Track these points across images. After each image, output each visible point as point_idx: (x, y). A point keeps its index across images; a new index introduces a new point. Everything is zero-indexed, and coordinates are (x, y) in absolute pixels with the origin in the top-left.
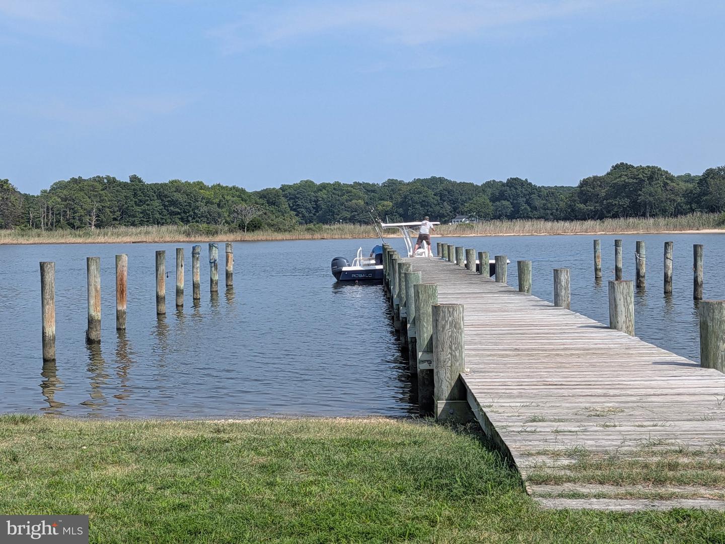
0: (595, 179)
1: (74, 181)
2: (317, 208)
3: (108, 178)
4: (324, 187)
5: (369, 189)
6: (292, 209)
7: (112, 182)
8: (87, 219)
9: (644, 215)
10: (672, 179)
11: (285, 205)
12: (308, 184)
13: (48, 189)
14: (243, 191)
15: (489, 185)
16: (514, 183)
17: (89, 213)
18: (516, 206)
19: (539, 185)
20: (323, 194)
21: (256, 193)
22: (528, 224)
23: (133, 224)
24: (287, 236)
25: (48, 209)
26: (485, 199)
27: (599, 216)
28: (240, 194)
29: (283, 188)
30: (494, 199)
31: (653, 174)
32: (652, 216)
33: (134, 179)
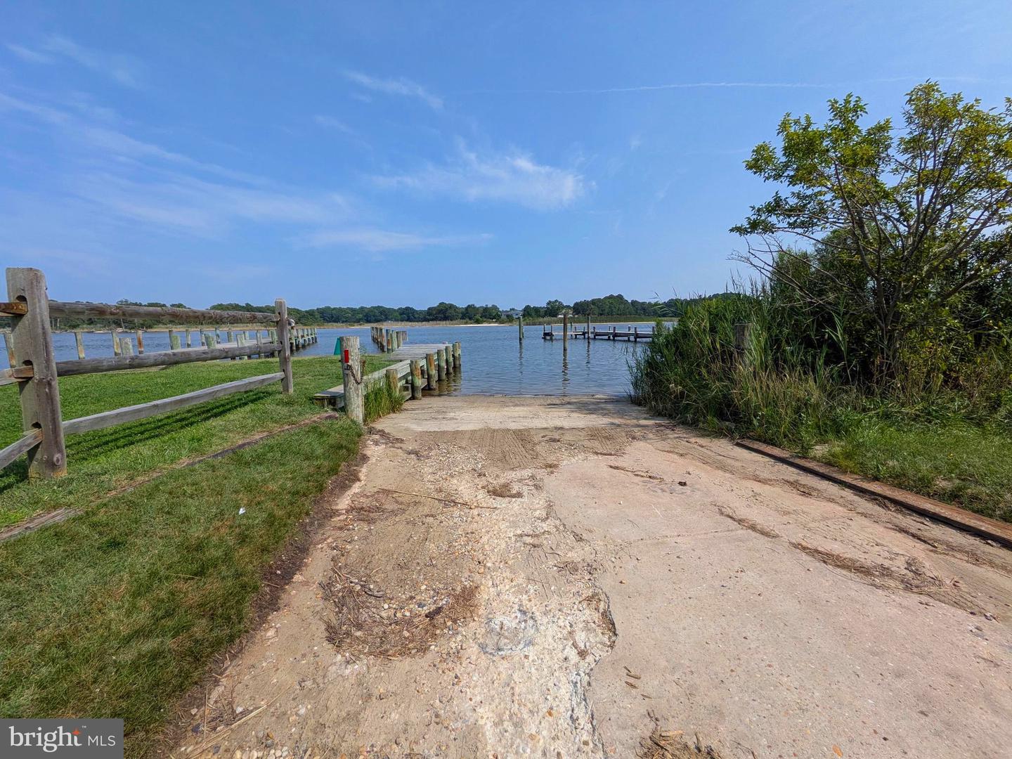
10: (457, 308)
16: (407, 308)
26: (397, 314)
30: (401, 314)
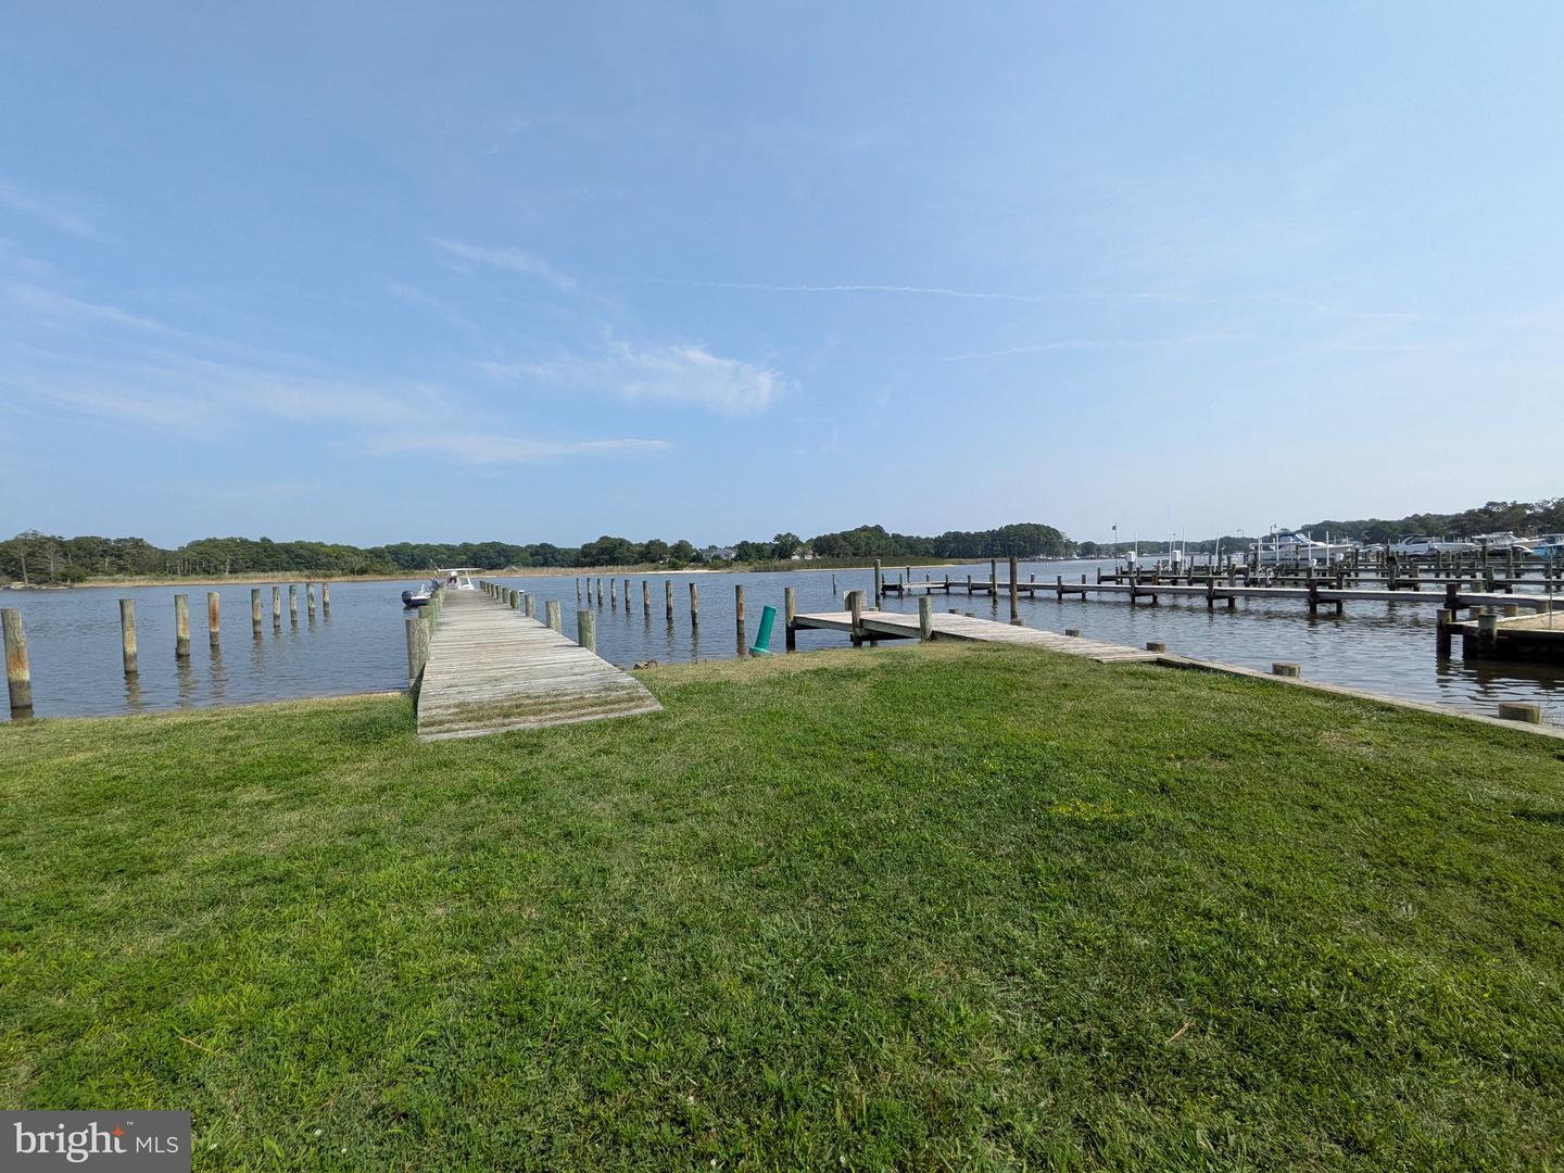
0: (591, 544)
1: (209, 540)
2: (413, 560)
3: (240, 539)
4: (417, 546)
5: (449, 548)
6: (394, 560)
7: (244, 542)
8: (222, 567)
9: (617, 565)
10: (631, 545)
11: (389, 557)
12: (406, 545)
13: (186, 546)
14: (356, 549)
15: (528, 547)
17: (224, 563)
18: (546, 559)
19: (559, 547)
20: (417, 551)
21: (366, 550)
22: (551, 569)
23: (264, 571)
24: (388, 577)
25: (184, 560)
26: (526, 555)
27: (592, 564)
28: (354, 551)
29: (387, 547)
31: (622, 542)
32: (622, 565)
33: (264, 539)
